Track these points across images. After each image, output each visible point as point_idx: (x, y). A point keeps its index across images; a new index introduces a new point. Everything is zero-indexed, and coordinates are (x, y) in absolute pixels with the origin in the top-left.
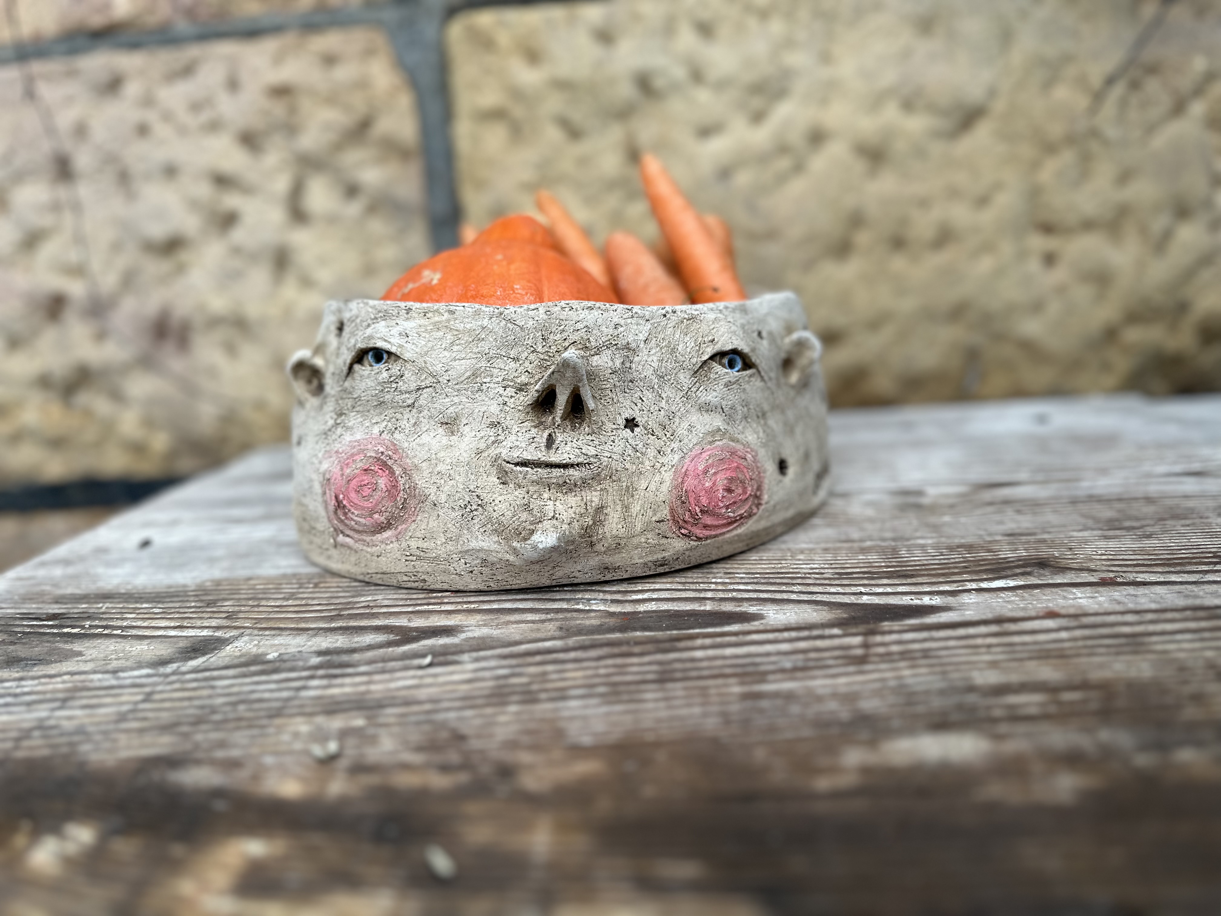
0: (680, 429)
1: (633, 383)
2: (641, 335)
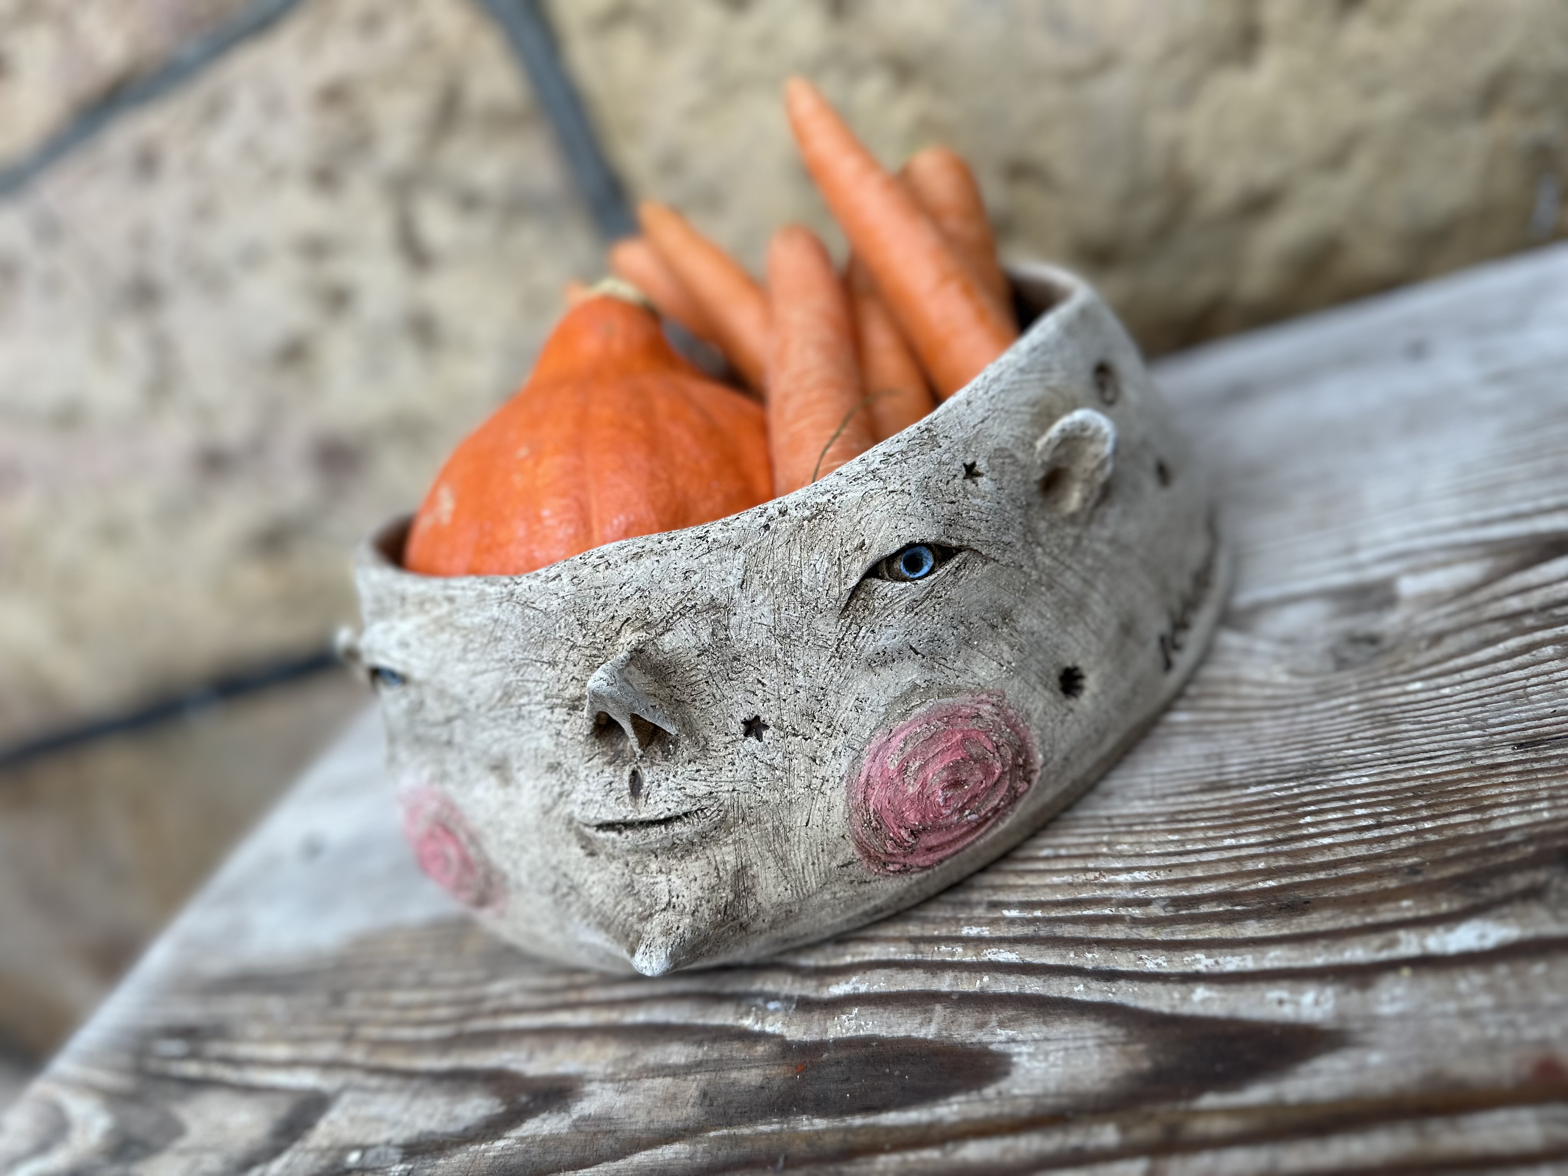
0: (841, 711)
1: (739, 660)
2: (730, 578)
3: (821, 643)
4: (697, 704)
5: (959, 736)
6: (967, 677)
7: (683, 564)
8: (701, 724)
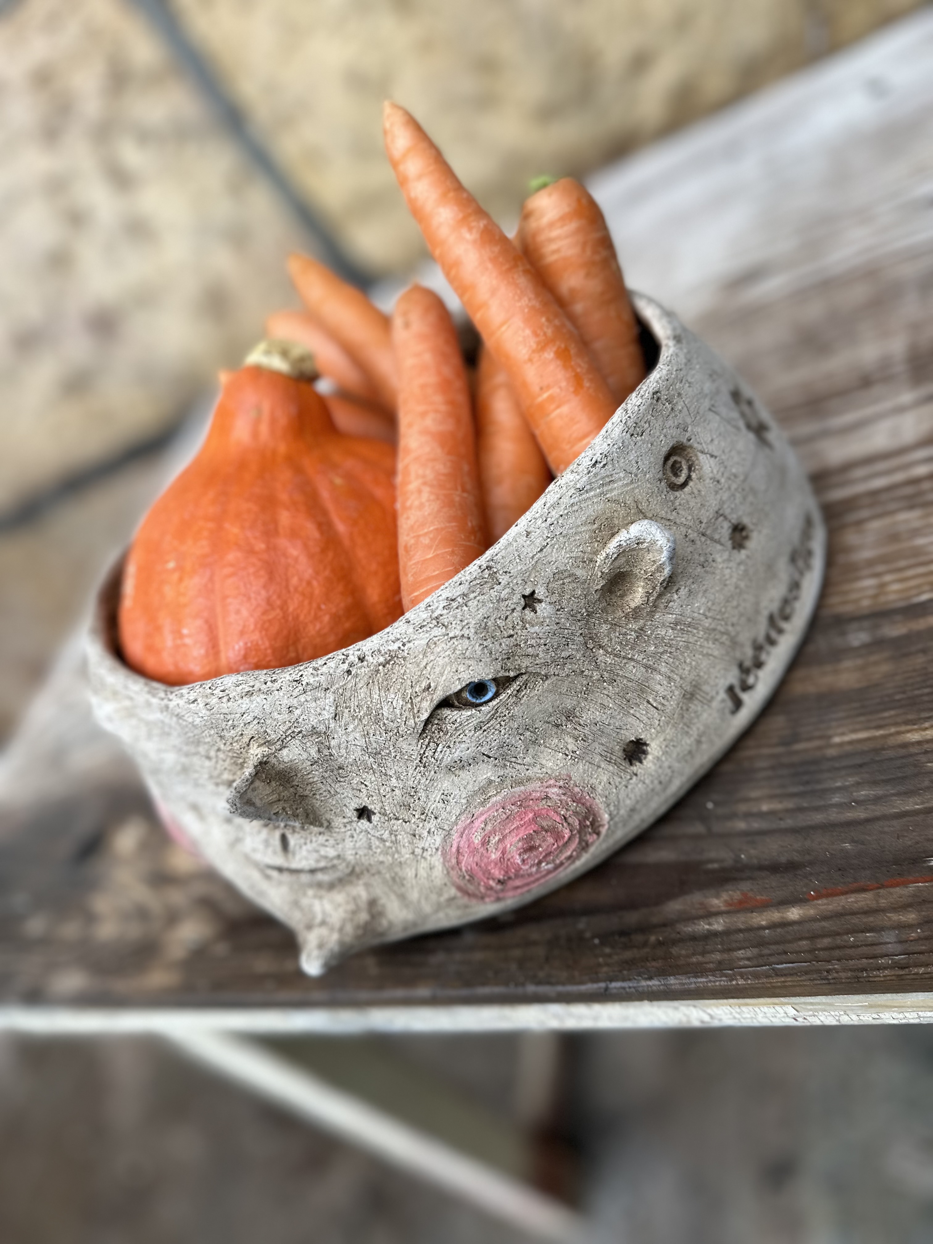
2: (325, 712)
3: (406, 757)
4: (318, 797)
5: (531, 815)
6: (536, 769)
7: (285, 702)
8: (323, 811)
